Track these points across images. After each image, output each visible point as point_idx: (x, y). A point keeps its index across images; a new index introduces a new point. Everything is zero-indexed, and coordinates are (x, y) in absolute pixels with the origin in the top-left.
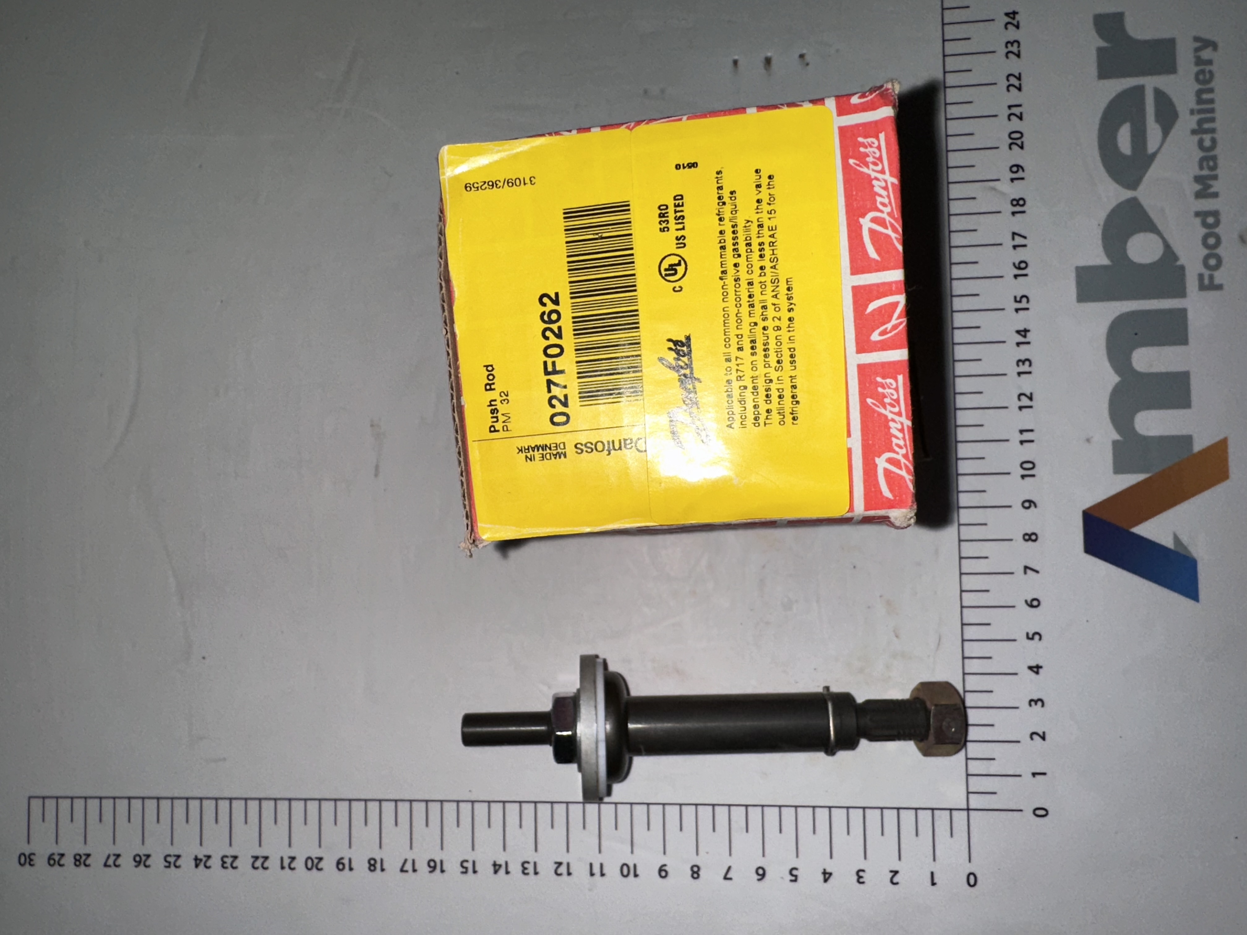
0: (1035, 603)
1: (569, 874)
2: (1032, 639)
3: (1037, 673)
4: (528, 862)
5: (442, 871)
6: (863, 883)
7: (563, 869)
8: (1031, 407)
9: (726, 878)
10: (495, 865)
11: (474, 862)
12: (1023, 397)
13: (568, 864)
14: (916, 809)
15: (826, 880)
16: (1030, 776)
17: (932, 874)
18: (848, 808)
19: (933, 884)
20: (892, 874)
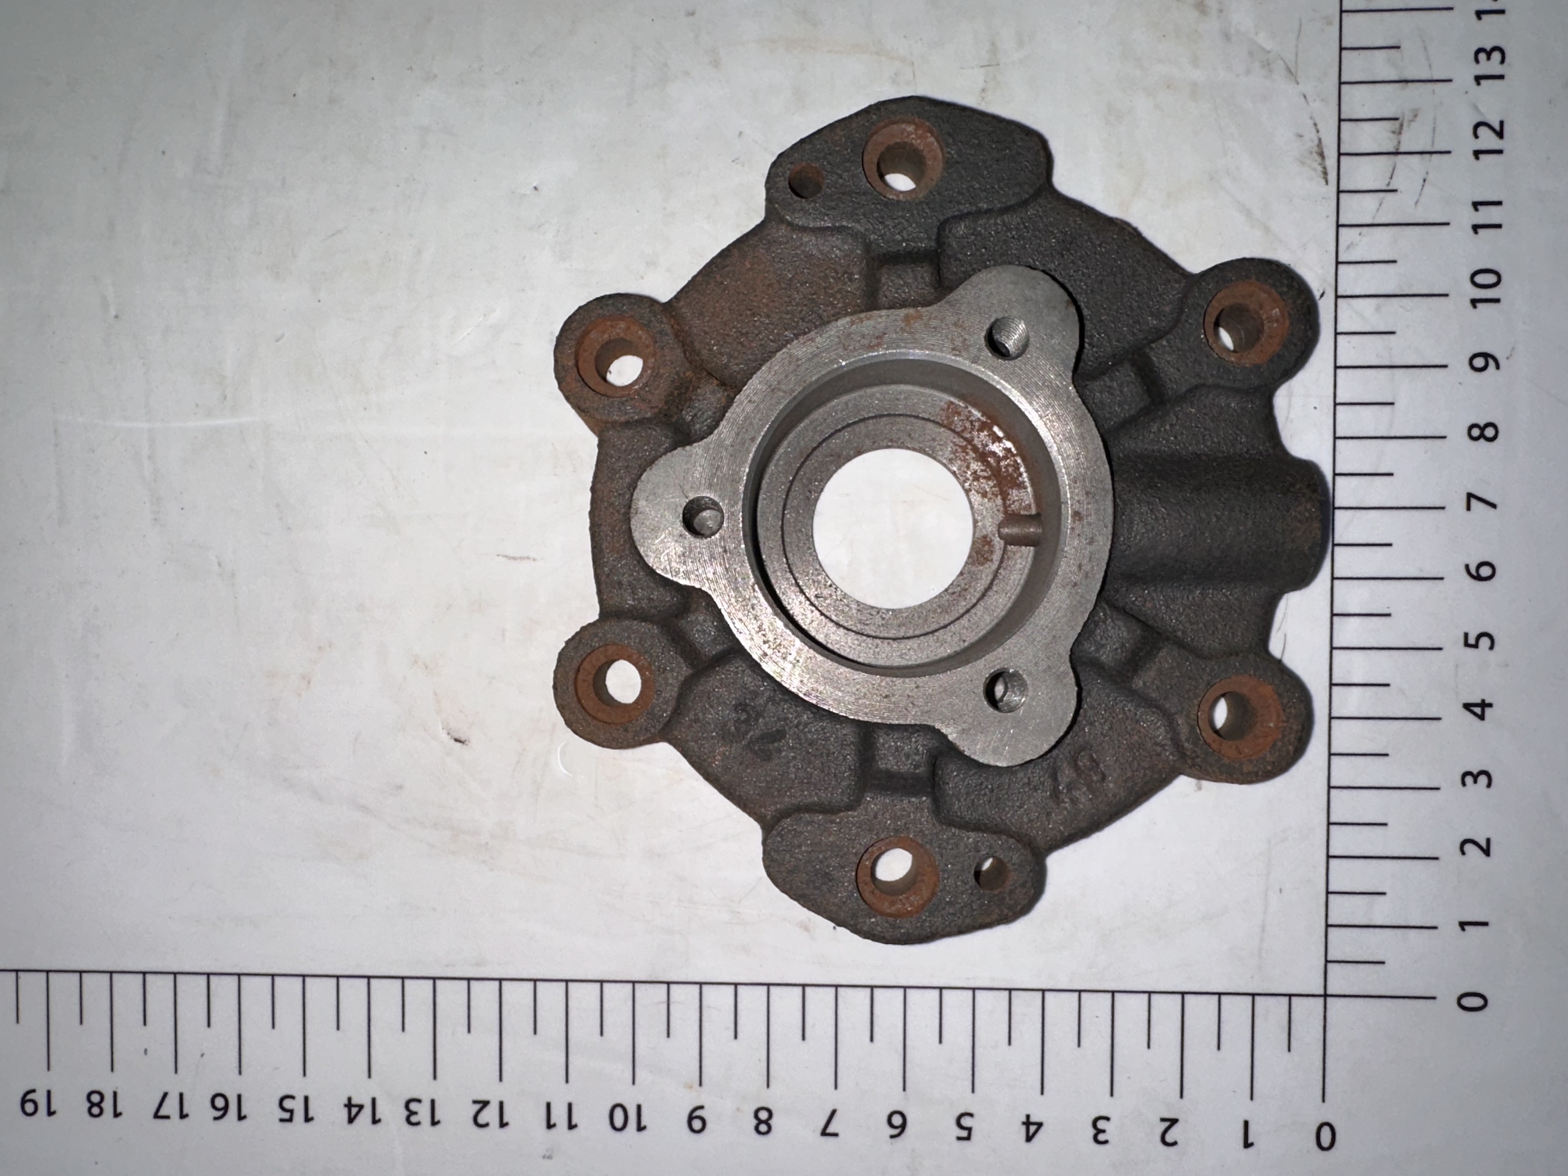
0: (1485, 571)
1: (503, 1125)
2: (1476, 646)
3: (1482, 717)
4: (419, 1101)
5: (241, 1118)
6: (1106, 1142)
7: (490, 1115)
8: (1500, 152)
9: (824, 1133)
10: (349, 1105)
11: (306, 1099)
12: (1482, 131)
13: (501, 1104)
14: (1220, 994)
15: (1029, 1138)
16: (1459, 928)
17: (1246, 1124)
18: (1080, 992)
19: (1247, 1145)
20: (1167, 1124)
